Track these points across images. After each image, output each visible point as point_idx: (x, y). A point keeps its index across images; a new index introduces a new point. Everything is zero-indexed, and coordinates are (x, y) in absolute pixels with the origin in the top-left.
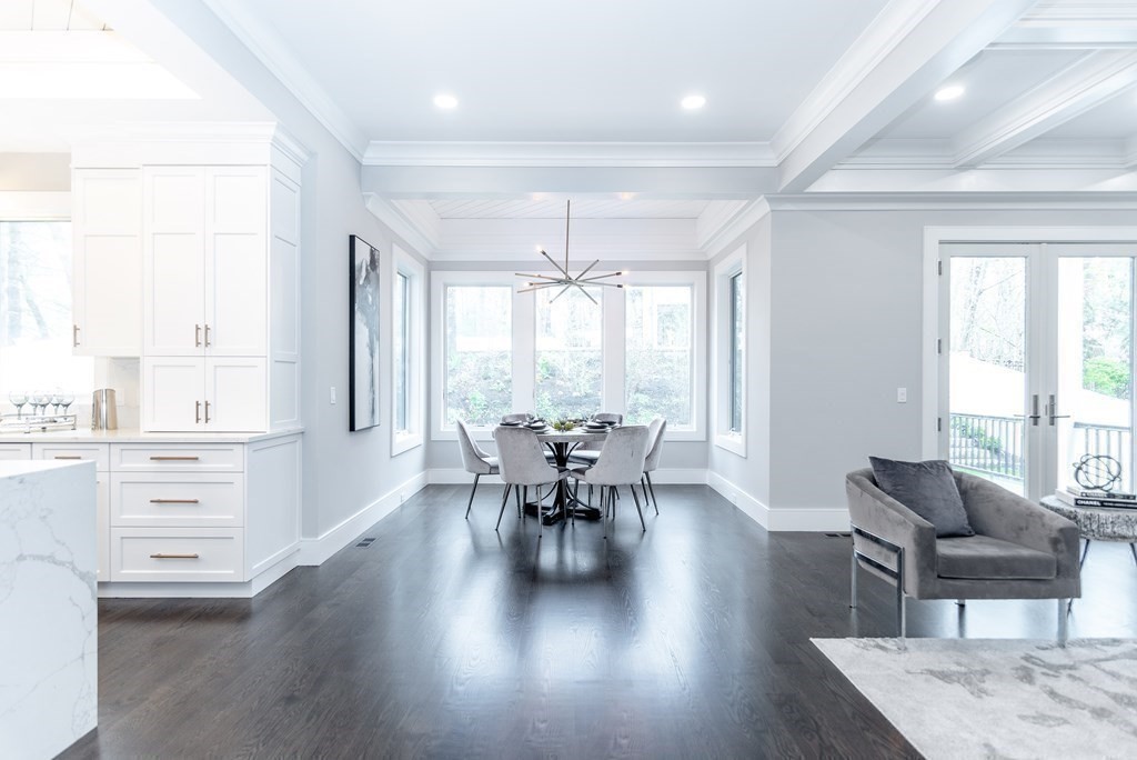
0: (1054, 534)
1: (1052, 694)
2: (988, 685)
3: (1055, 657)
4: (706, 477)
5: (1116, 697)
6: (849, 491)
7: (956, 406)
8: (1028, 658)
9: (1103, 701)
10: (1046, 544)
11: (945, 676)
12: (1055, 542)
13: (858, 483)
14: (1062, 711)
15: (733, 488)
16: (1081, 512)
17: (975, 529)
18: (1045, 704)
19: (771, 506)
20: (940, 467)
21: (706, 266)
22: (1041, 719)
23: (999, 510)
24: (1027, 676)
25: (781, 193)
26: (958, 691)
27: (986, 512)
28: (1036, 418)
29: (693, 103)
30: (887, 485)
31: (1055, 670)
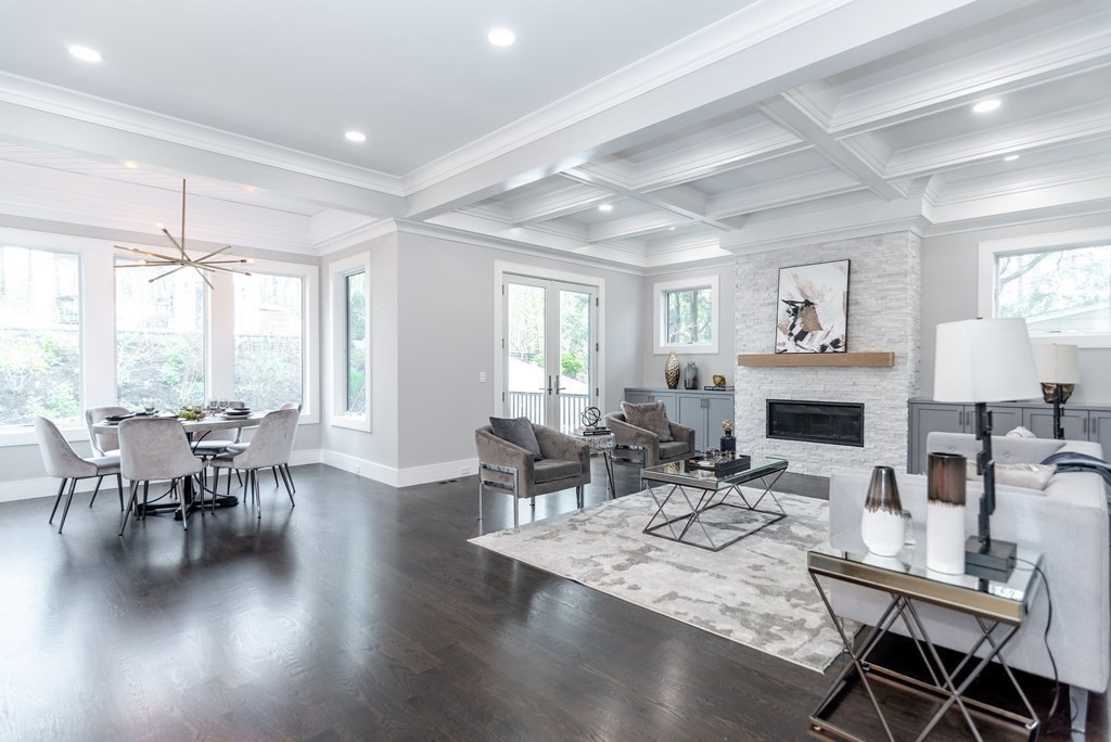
0: (580, 451)
1: (586, 531)
2: (561, 536)
3: (581, 517)
4: (320, 457)
5: (608, 526)
6: (478, 441)
7: (512, 387)
8: (571, 520)
9: (604, 529)
10: (577, 457)
11: (542, 538)
12: (580, 455)
13: (484, 435)
14: (592, 537)
15: (353, 461)
16: (587, 438)
17: (544, 456)
18: (585, 536)
19: (399, 467)
20: (524, 421)
21: (319, 262)
22: (585, 542)
23: (554, 443)
24: (575, 528)
25: (408, 219)
26: (549, 542)
27: (548, 444)
28: (550, 390)
29: (355, 137)
30: (501, 435)
31: (583, 522)
